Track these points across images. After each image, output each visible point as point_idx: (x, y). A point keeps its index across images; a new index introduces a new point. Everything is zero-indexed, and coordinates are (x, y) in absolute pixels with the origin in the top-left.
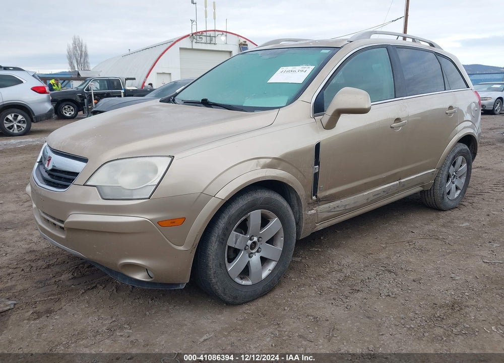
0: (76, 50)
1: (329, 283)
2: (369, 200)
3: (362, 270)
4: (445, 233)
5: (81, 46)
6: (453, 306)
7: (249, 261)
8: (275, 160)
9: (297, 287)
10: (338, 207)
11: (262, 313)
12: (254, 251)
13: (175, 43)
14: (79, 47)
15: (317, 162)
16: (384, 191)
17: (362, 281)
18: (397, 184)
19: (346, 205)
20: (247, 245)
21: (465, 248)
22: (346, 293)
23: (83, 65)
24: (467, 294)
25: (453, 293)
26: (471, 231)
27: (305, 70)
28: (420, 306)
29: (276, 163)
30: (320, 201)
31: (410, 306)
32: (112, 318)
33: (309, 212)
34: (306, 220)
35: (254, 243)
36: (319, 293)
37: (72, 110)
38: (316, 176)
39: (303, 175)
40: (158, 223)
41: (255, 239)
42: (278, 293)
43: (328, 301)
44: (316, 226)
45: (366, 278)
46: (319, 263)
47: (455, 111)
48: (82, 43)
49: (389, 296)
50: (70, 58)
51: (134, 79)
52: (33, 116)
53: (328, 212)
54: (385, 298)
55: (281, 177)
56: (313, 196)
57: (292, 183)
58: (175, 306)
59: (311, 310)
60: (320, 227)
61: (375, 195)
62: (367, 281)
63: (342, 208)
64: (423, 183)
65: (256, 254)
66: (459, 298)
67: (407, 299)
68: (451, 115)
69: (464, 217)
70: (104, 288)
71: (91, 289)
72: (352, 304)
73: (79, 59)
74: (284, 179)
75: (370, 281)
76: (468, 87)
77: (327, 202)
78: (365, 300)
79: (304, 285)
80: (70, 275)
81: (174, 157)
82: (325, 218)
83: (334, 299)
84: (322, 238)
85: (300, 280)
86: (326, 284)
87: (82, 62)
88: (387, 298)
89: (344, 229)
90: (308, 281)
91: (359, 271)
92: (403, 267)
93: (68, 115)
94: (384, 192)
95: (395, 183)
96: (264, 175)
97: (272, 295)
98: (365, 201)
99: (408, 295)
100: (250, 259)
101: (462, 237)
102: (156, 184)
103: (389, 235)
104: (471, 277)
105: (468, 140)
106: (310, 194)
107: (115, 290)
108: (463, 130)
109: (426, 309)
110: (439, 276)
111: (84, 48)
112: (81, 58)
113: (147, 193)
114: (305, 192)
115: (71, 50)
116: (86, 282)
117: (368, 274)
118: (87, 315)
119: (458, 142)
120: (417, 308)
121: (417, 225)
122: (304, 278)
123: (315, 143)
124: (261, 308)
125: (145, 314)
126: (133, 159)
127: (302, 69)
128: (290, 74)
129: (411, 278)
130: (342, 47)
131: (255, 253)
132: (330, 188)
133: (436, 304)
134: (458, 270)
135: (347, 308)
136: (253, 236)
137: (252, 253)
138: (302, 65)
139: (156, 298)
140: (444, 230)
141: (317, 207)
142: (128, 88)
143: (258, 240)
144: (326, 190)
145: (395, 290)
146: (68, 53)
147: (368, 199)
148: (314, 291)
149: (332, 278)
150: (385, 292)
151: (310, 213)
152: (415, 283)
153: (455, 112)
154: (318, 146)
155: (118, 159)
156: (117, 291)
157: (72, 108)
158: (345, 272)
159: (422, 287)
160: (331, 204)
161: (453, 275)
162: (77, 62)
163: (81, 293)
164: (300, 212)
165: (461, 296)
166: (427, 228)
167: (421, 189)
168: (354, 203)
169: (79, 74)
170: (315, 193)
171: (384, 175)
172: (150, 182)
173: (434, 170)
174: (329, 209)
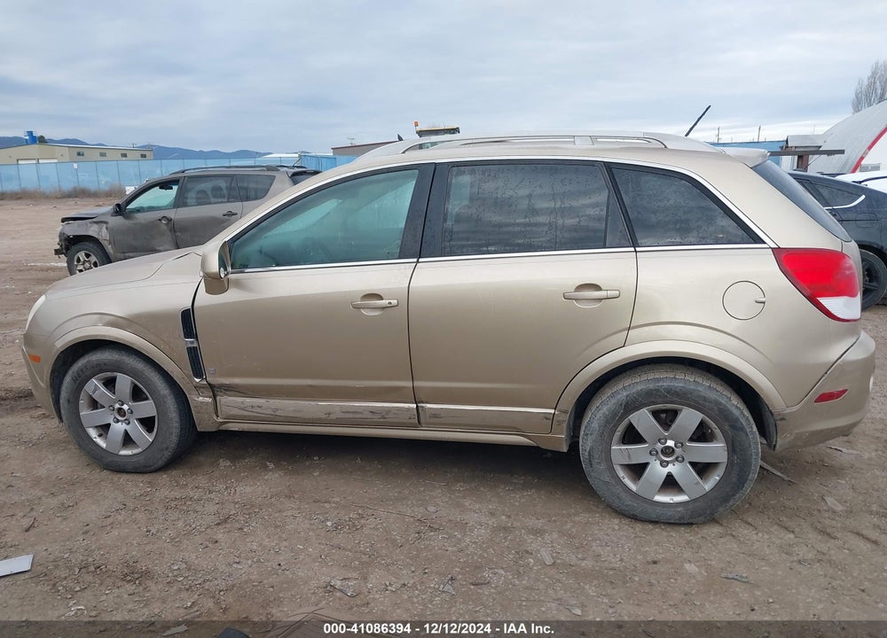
2: (334, 417)
7: (110, 424)
10: (259, 407)
12: (120, 419)
15: (190, 334)
16: (374, 412)
19: (277, 410)
20: (113, 407)
30: (220, 389)
34: (197, 408)
35: (123, 410)
38: (194, 352)
41: (125, 407)
47: (611, 295)
53: (240, 409)
56: (196, 377)
61: (349, 413)
63: (269, 412)
65: (124, 424)
77: (241, 395)
82: (231, 415)
98: (321, 416)
100: (113, 423)
106: (190, 374)
123: (181, 308)
132: (222, 375)
136: (120, 401)
137: (116, 418)
141: (224, 398)
143: (128, 410)
147: (330, 414)
151: (200, 399)
154: (186, 313)
160: (248, 400)
168: (295, 411)
170: (198, 373)
173: (548, 411)
174: (242, 406)
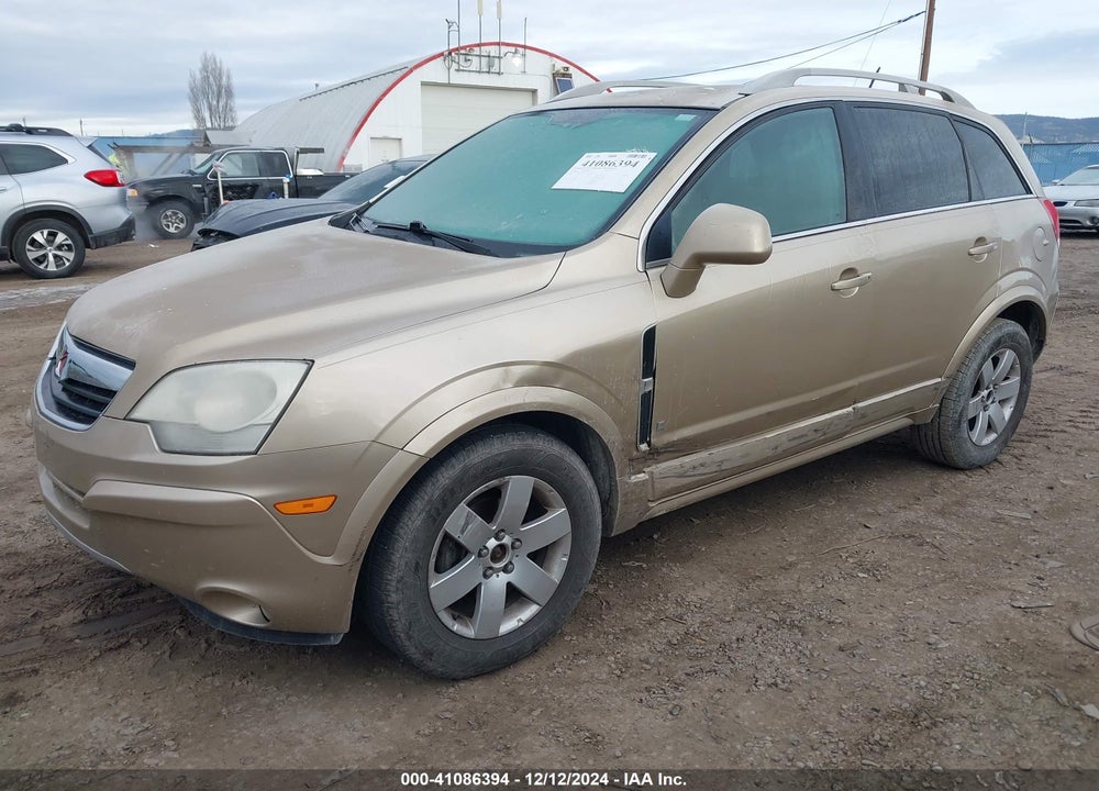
0: (209, 85)
1: (647, 647)
2: (780, 450)
3: (728, 619)
4: (942, 530)
5: (220, 74)
6: (916, 716)
7: (480, 584)
8: (546, 368)
9: (571, 656)
10: (702, 465)
11: (477, 719)
12: (497, 566)
13: (411, 71)
14: (214, 77)
15: (649, 369)
16: (816, 429)
17: (723, 646)
18: (848, 414)
19: (722, 462)
20: (486, 548)
21: (978, 569)
22: (679, 676)
23: (222, 116)
24: (955, 686)
25: (923, 683)
26: (1001, 526)
27: (634, 160)
28: (840, 714)
29: (548, 373)
30: (659, 453)
31: (817, 713)
32: (143, 720)
33: (633, 477)
34: (626, 495)
35: (502, 547)
36: (618, 672)
37: (182, 221)
38: (647, 400)
39: (616, 399)
40: (274, 506)
41: (507, 540)
42: (527, 670)
43: (632, 695)
44: (649, 509)
45: (734, 638)
46: (634, 600)
47: (992, 247)
48: (220, 69)
49: (776, 685)
50: (195, 100)
51: (321, 151)
52: (89, 236)
53: (678, 477)
54: (765, 691)
55: (561, 406)
56: (642, 442)
57: (588, 418)
58: (288, 696)
59: (589, 716)
60: (659, 509)
61: (795, 439)
62: (734, 646)
63: (714, 468)
64: (912, 409)
65: (501, 574)
66: (934, 697)
67: (815, 693)
68: (979, 257)
69: (994, 492)
70: (145, 646)
71: (116, 649)
72: (686, 703)
73: (215, 103)
74: (569, 408)
75: (741, 645)
76: (1028, 191)
77: (677, 454)
78: (717, 696)
79: (589, 652)
80: (77, 615)
81: (313, 361)
82: (672, 489)
83: (648, 690)
84: (655, 537)
85: (581, 639)
86: (638, 650)
87: (221, 109)
88: (770, 690)
89: (711, 515)
90: (601, 643)
91: (722, 621)
92: (824, 613)
93: (172, 230)
94: (815, 431)
95: (845, 411)
96: (519, 401)
97: (510, 674)
98: (769, 453)
99: (819, 683)
100: (484, 581)
101: (977, 540)
102: (272, 421)
103: (811, 532)
104: (975, 643)
105: (1024, 313)
106: (634, 439)
107: (168, 654)
108: (1011, 289)
109: (852, 722)
110: (902, 638)
111: (224, 79)
112: (218, 102)
113: (251, 441)
114: (622, 434)
115: (198, 83)
116: (109, 631)
117: (740, 628)
118: (90, 713)
119: (998, 316)
120: (833, 717)
121: (881, 510)
122: (591, 636)
123: (643, 327)
124: (478, 707)
125: (219, 714)
126: (226, 366)
127: (630, 159)
128: (601, 170)
129: (836, 641)
130: (724, 108)
131: (498, 570)
132: (683, 425)
133: (878, 711)
134: (949, 626)
135: (671, 713)
136: (503, 530)
137: (491, 568)
138: (631, 148)
139: (252, 674)
140: (940, 522)
141: (654, 467)
142: (302, 172)
143: (513, 543)
144: (672, 429)
145: (793, 670)
146: (192, 90)
147: (776, 448)
148: (606, 669)
149: (654, 637)
150: (767, 675)
151: (634, 479)
152: (841, 655)
153: (990, 251)
154: (650, 335)
155: (196, 365)
156: (171, 654)
157: (180, 215)
158: (690, 622)
159: (856, 666)
160: (687, 459)
161: (933, 638)
162: (210, 109)
163: (92, 657)
164: (612, 478)
165: (940, 691)
166: (903, 515)
167: (908, 422)
168: (742, 457)
169: (206, 139)
170: (645, 434)
171: (815, 396)
172: (260, 417)
173: (940, 380)
174: (681, 471)
